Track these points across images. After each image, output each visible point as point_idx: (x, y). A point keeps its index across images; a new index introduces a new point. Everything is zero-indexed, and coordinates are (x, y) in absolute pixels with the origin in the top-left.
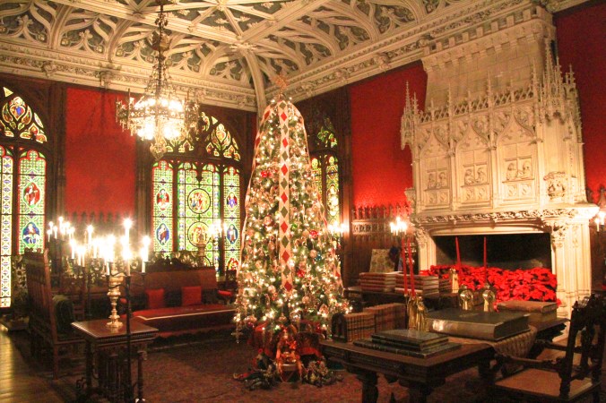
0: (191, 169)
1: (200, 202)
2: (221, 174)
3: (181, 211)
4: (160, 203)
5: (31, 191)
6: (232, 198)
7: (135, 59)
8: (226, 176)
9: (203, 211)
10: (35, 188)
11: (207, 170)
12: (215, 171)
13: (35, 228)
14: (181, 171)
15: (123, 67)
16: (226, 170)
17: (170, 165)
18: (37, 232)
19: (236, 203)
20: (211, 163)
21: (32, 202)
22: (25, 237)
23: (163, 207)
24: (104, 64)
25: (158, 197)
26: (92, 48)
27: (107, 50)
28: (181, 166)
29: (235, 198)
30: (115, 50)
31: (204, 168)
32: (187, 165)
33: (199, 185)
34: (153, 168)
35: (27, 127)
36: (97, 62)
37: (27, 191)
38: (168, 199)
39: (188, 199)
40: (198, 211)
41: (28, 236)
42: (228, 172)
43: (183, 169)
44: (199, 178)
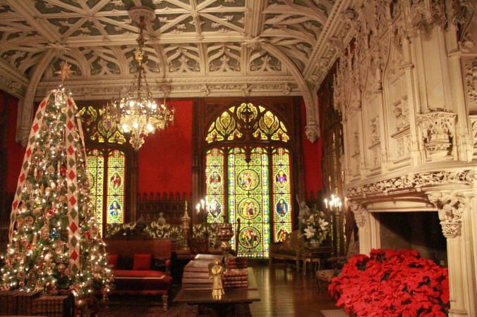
0: (241, 153)
1: (249, 180)
2: (270, 156)
3: (231, 189)
4: (213, 183)
5: (115, 179)
6: (281, 176)
7: (184, 71)
8: (274, 157)
9: (252, 188)
10: (118, 176)
11: (255, 153)
12: (263, 153)
13: (117, 205)
14: (231, 156)
15: (173, 79)
16: (274, 151)
17: (221, 152)
18: (119, 208)
19: (286, 180)
20: (259, 146)
21: (116, 186)
22: (111, 211)
23: (215, 186)
24: (160, 80)
25: (211, 178)
26: (151, 71)
27: (161, 69)
28: (231, 151)
29: (284, 175)
30: (167, 68)
31: (253, 151)
32: (237, 150)
33: (248, 166)
34: (206, 155)
35: (113, 134)
36: (153, 80)
37: (112, 179)
38: (219, 180)
39: (238, 178)
40: (247, 189)
41: (113, 210)
42: (277, 153)
43: (233, 153)
44: (248, 160)
